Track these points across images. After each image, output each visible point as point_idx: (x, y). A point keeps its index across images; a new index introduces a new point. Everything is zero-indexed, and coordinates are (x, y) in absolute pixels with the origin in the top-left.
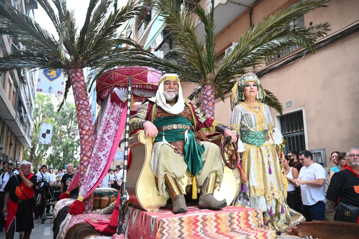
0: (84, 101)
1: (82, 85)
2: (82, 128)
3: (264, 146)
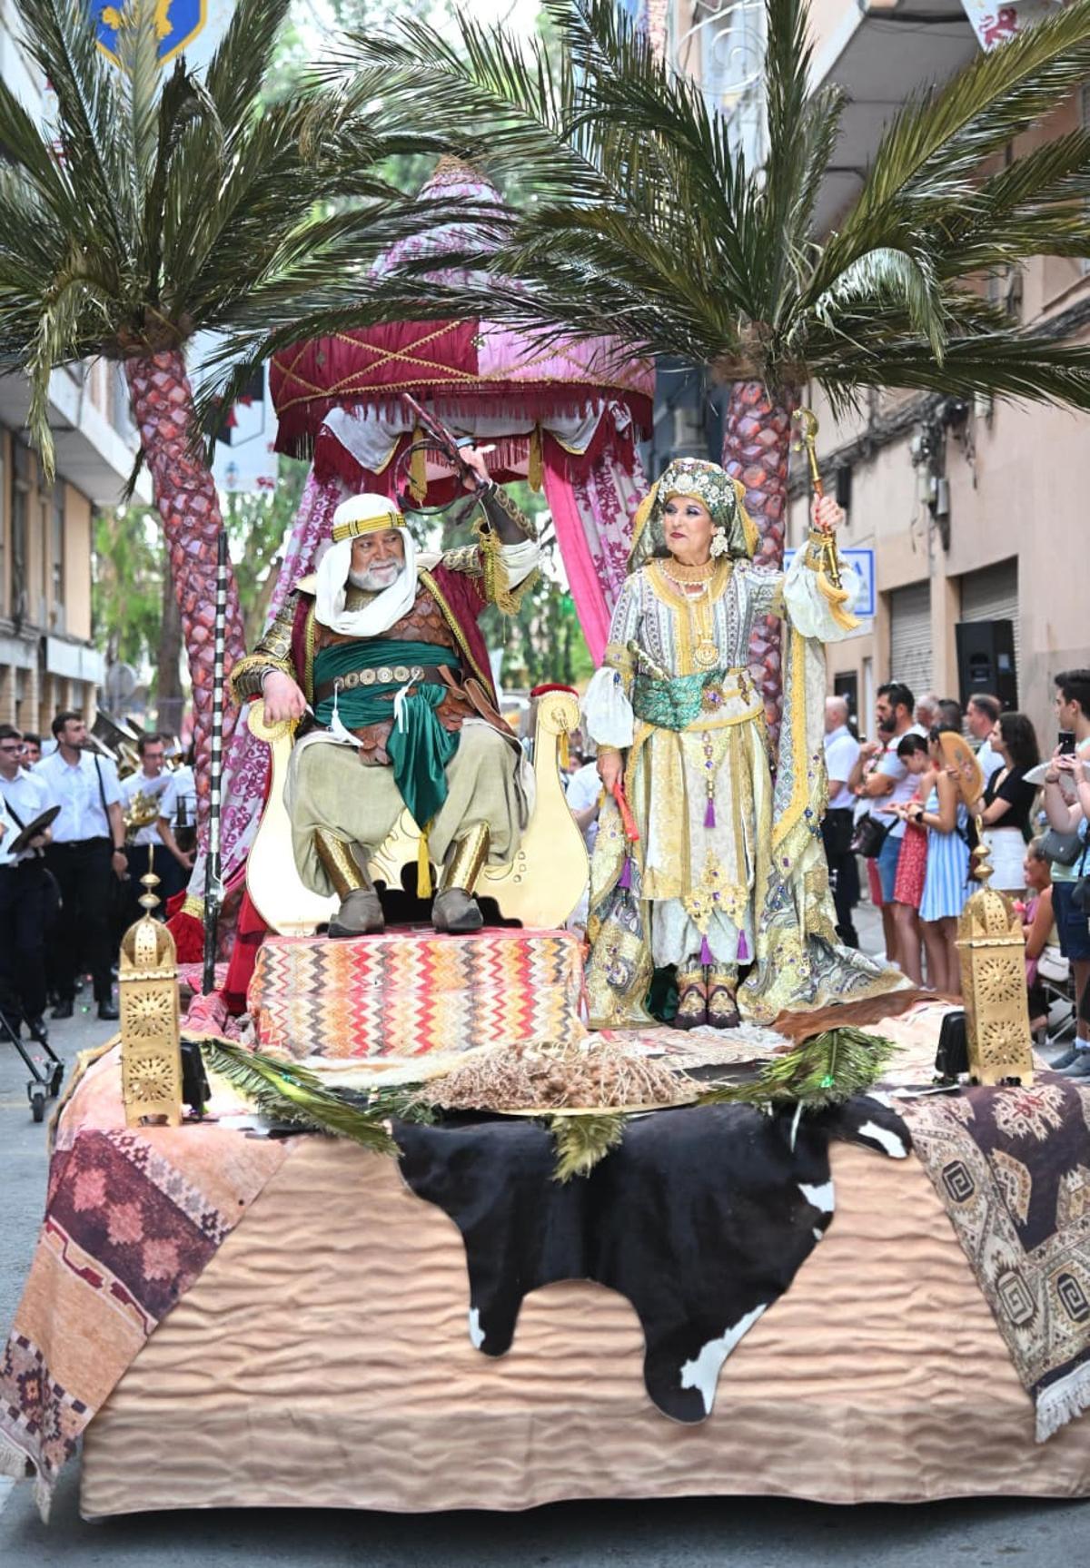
0: (191, 498)
1: (176, 425)
2: (190, 616)
3: (694, 732)
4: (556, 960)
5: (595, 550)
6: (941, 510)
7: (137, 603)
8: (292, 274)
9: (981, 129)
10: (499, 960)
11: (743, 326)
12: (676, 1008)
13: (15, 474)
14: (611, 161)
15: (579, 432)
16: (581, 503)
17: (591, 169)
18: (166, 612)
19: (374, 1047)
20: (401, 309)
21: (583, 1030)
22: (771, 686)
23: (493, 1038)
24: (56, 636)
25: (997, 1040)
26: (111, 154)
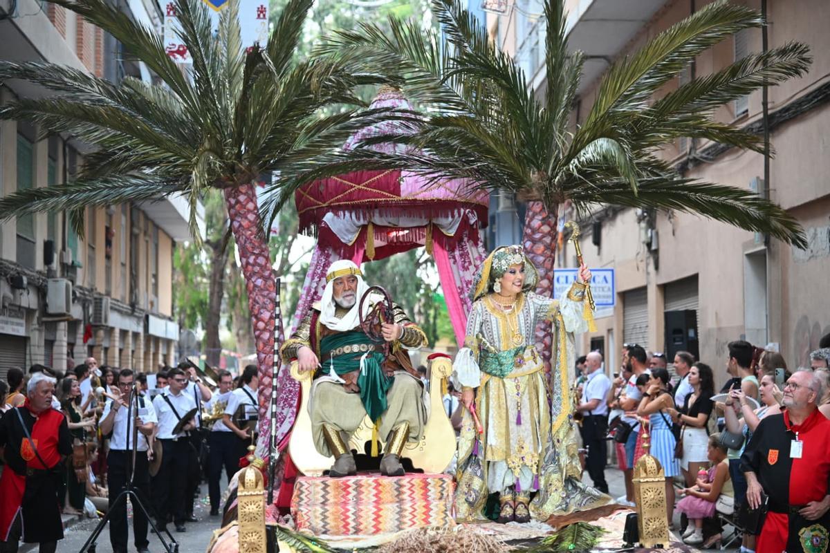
0: (257, 258)
1: (250, 221)
2: (256, 317)
3: (511, 378)
4: (441, 489)
5: (458, 284)
6: (653, 248)
7: (195, 295)
8: (307, 146)
9: (650, 78)
10: (413, 489)
11: (534, 173)
12: (499, 513)
13: (132, 225)
14: (467, 92)
15: (451, 226)
16: (452, 260)
17: (457, 96)
18: (211, 300)
19: (352, 530)
20: (362, 164)
21: (454, 523)
22: (547, 353)
23: (411, 526)
24: (153, 314)
25: (652, 526)
26: (218, 85)
